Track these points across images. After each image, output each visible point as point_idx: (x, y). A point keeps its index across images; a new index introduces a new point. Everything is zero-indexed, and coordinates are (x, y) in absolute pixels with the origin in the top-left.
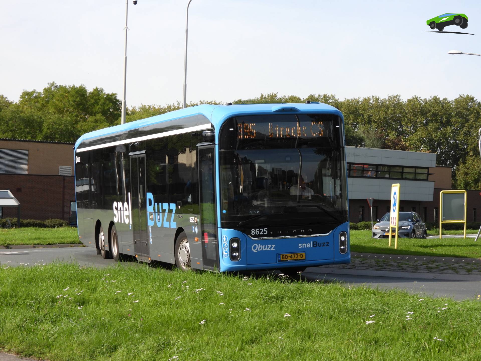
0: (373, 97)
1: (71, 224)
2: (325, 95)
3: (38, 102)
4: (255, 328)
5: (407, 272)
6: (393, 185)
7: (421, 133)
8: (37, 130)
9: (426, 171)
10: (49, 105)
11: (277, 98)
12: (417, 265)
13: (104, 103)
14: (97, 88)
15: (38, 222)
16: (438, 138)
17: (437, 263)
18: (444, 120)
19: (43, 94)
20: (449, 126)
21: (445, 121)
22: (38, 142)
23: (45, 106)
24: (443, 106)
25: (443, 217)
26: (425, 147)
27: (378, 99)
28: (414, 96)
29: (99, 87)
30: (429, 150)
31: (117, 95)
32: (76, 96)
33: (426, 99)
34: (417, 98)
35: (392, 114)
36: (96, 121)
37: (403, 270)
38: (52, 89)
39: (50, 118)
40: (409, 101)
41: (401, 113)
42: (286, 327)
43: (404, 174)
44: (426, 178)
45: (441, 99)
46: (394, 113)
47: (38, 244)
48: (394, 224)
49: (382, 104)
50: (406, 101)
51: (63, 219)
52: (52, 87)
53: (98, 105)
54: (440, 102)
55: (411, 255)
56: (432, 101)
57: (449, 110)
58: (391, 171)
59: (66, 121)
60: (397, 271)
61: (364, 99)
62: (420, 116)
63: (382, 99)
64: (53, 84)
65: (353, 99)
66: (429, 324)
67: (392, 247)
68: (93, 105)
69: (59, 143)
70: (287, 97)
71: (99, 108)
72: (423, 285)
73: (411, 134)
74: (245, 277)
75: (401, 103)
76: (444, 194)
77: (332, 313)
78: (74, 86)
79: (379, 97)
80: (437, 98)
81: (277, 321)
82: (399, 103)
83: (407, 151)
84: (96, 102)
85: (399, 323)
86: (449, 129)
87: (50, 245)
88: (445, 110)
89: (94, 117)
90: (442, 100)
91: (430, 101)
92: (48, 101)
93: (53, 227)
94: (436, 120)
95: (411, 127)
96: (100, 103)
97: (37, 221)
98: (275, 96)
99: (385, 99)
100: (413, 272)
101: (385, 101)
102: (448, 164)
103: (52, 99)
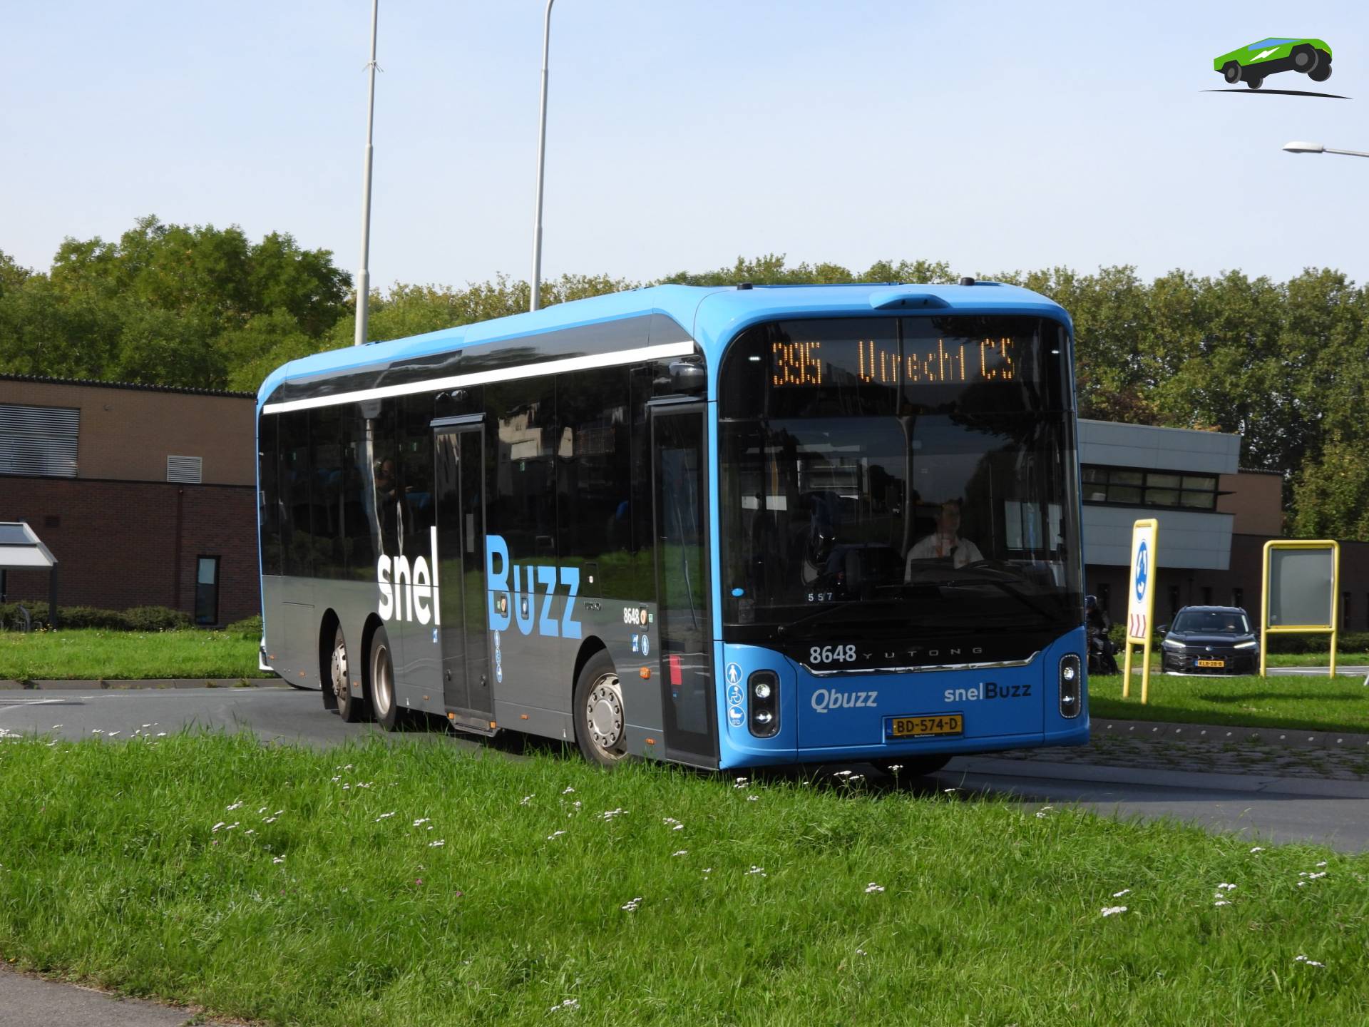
0: (1057, 271)
1: (198, 620)
2: (920, 265)
3: (106, 271)
4: (781, 923)
5: (1182, 770)
6: (1138, 522)
7: (1193, 377)
8: (104, 352)
9: (1208, 484)
10: (138, 283)
11: (783, 269)
12: (1208, 752)
13: (295, 280)
14: (275, 235)
15: (107, 613)
16: (1240, 389)
17: (1265, 745)
18: (1259, 340)
19: (123, 250)
20: (1274, 356)
21: (1262, 342)
22: (107, 386)
23: (125, 285)
24: (1256, 302)
25: (1272, 615)
26: (1203, 415)
27: (1072, 277)
28: (1173, 270)
29: (281, 232)
30: (1213, 425)
31: (332, 257)
32: (217, 255)
33: (1208, 279)
34: (1182, 277)
35: (1111, 321)
36: (272, 329)
37: (1172, 766)
38: (146, 234)
39: (142, 320)
40: (1161, 284)
41: (1136, 317)
42: (868, 923)
43: (1147, 492)
44: (1208, 504)
45: (1251, 280)
46: (1117, 318)
47: (116, 677)
48: (1140, 635)
49: (1083, 290)
50: (1153, 284)
51: (177, 605)
52: (149, 231)
53: (278, 283)
54: (1249, 287)
55: (1189, 722)
56: (1225, 283)
57: (1274, 312)
58: (1111, 482)
59: (187, 326)
60: (1155, 768)
61: (1031, 276)
62: (1190, 327)
63: (1082, 277)
64: (150, 222)
65: (1000, 276)
66: (1275, 918)
67: (1134, 700)
68: (264, 284)
69: (166, 391)
70: (812, 268)
71: (282, 291)
72: (1247, 808)
73: (1163, 379)
74: (739, 780)
75: (1136, 287)
76: (1275, 551)
77: (996, 884)
78: (210, 229)
79: (1073, 271)
80: (1241, 275)
81: (841, 904)
82: (1129, 289)
83: (1154, 427)
84: (273, 275)
85: (1188, 915)
86: (1272, 366)
87: (151, 679)
88: (1261, 310)
89: (265, 317)
90: (1254, 284)
91: (1219, 283)
92: (136, 269)
93: (151, 628)
94: (1236, 340)
95: (1163, 359)
96: (284, 277)
97: (102, 611)
98: (779, 263)
99: (1092, 276)
100: (1200, 771)
101: (1090, 282)
102: (1269, 466)
103: (147, 265)
